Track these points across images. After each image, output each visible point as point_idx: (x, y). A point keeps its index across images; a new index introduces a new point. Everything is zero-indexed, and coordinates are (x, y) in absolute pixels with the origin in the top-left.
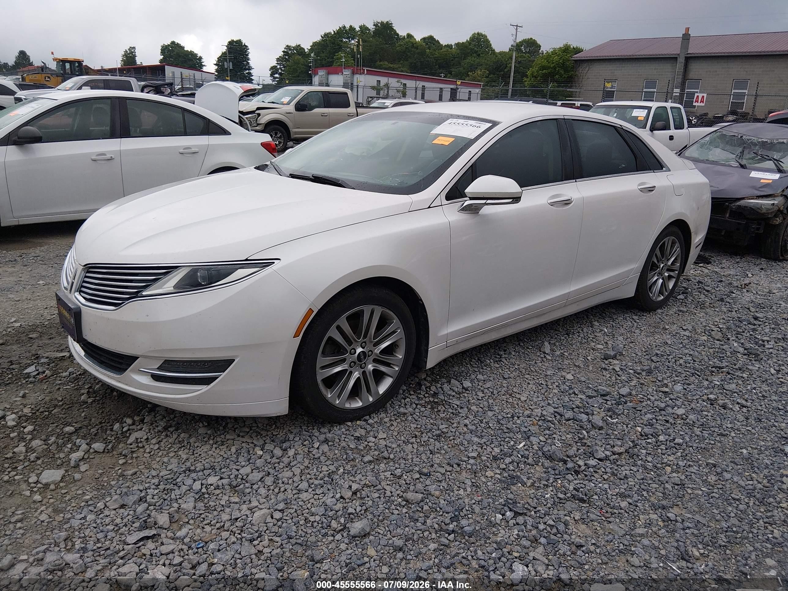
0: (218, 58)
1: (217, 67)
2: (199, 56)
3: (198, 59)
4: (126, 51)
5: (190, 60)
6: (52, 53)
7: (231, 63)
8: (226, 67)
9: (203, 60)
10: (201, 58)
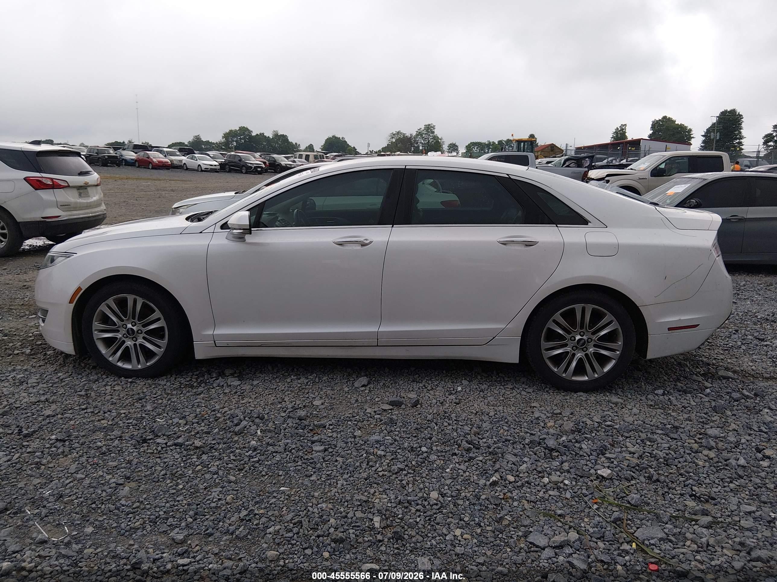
0: (707, 130)
1: (704, 138)
2: (688, 128)
3: (687, 132)
4: (617, 129)
5: (680, 133)
6: (512, 135)
7: (718, 134)
8: (712, 137)
9: (692, 132)
10: (690, 130)
